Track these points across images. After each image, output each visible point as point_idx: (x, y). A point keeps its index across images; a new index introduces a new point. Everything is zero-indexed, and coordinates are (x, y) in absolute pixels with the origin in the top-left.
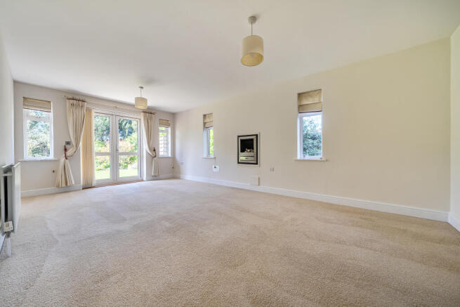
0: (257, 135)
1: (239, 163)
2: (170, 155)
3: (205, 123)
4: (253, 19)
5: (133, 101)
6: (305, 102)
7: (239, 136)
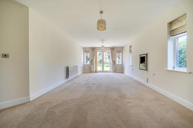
0: (147, 54)
1: (140, 69)
2: (121, 64)
3: (130, 50)
4: (101, 12)
5: (100, 47)
6: (174, 27)
7: (140, 55)
